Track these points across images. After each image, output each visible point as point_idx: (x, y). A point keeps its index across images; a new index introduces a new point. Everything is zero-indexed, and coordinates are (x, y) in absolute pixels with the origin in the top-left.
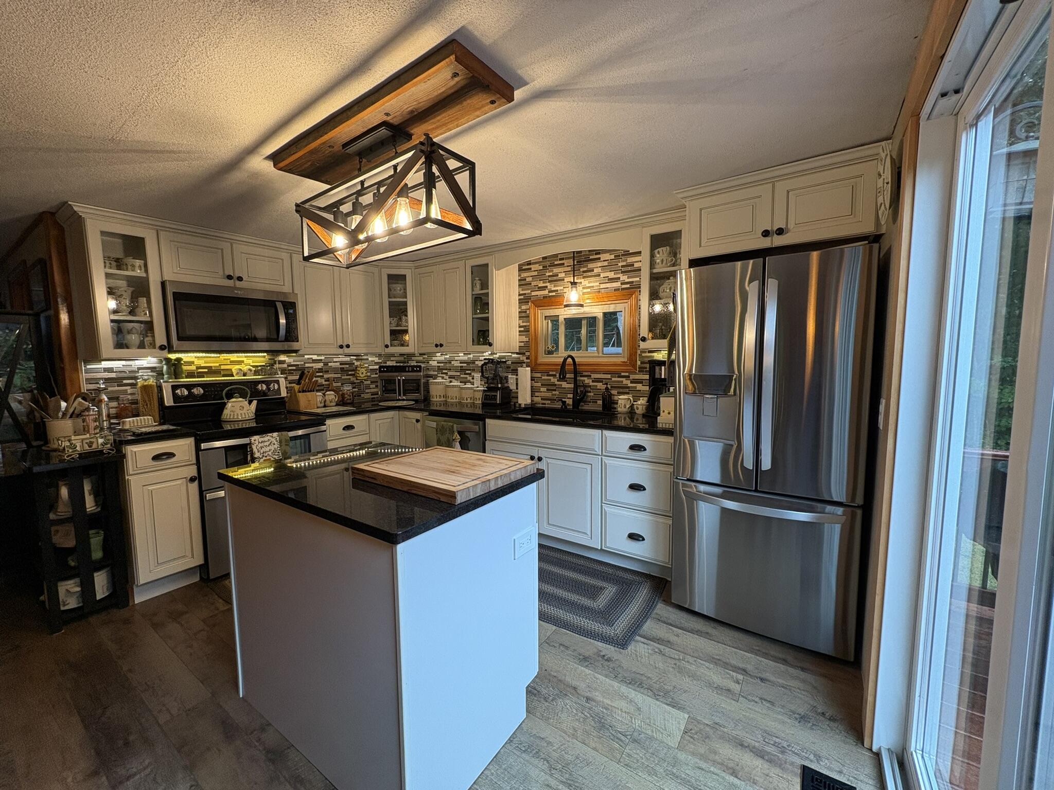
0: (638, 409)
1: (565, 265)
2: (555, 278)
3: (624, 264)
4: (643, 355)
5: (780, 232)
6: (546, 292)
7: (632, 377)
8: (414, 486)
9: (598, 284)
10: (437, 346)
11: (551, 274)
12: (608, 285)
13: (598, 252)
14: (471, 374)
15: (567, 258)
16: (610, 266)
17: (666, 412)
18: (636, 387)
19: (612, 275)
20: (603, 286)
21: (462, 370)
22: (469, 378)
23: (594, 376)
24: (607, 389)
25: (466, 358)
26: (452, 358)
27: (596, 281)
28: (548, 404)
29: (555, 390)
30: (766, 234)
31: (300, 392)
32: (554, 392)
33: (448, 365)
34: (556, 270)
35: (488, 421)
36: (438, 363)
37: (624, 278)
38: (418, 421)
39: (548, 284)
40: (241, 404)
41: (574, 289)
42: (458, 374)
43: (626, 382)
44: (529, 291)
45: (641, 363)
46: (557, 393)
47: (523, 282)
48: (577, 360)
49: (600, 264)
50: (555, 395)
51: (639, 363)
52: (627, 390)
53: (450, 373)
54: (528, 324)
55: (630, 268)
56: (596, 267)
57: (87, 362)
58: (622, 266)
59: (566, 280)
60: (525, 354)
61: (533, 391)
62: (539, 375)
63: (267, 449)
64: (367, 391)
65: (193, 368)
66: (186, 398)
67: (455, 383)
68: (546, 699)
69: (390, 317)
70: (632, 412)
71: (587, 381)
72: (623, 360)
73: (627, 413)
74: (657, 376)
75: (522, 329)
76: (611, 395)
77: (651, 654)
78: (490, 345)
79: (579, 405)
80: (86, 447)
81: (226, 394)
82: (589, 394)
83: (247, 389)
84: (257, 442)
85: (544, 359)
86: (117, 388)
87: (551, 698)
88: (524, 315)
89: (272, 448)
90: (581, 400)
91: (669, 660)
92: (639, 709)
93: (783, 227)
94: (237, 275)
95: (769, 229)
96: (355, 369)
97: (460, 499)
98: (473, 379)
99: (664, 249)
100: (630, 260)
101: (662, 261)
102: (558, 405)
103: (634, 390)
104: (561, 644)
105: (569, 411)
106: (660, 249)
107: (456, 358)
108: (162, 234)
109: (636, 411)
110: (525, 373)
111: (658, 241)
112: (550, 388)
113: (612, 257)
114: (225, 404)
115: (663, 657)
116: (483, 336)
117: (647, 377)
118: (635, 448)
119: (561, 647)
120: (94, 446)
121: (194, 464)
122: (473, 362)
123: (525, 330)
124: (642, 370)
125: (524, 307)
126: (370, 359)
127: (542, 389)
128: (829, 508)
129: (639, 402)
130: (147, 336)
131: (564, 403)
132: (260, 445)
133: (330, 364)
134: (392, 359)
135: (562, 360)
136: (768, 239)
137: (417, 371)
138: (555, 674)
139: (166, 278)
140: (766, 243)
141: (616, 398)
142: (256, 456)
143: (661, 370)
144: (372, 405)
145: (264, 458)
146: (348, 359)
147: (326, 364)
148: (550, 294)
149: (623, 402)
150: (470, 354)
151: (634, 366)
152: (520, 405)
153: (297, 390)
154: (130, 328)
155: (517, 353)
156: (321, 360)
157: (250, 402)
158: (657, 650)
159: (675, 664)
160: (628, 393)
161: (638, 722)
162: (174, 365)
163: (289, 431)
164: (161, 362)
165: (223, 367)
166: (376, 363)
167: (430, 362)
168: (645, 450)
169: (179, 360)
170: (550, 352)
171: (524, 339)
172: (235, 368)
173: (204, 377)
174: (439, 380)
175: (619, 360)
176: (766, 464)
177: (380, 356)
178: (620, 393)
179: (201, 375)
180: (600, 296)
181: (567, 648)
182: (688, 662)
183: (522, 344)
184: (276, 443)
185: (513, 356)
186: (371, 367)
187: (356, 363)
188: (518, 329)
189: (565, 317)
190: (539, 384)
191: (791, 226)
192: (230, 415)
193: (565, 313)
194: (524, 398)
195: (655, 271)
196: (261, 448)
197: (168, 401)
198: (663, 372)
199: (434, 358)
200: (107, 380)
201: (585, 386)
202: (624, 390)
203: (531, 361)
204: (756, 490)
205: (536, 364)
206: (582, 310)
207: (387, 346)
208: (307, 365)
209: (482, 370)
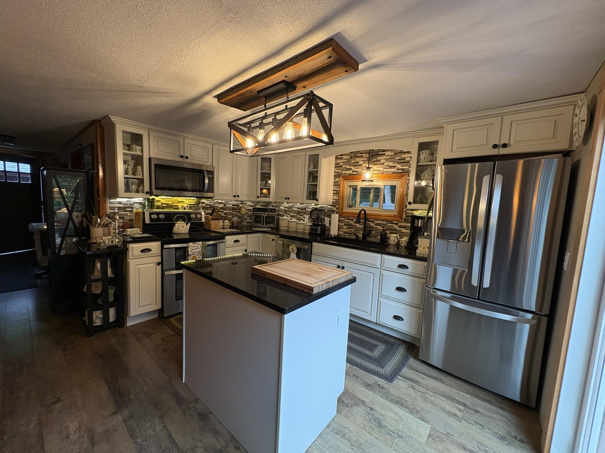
0: (402, 243)
1: (364, 157)
2: (357, 164)
3: (400, 158)
4: (407, 212)
5: (505, 146)
6: (351, 172)
7: (399, 224)
8: (289, 282)
9: (382, 169)
10: (286, 198)
11: (354, 161)
12: (389, 170)
13: (384, 151)
14: (303, 215)
15: (364, 153)
16: (391, 159)
17: (422, 247)
18: (401, 230)
19: (391, 164)
20: (385, 170)
21: (298, 213)
22: (302, 218)
23: (376, 222)
24: (384, 230)
25: (301, 206)
26: (292, 206)
27: (381, 167)
28: (347, 236)
29: (352, 228)
30: (495, 146)
31: (211, 220)
32: (351, 229)
33: (290, 209)
34: (357, 160)
35: (313, 243)
36: (285, 208)
37: (399, 166)
38: (273, 240)
39: (352, 167)
40: (183, 225)
41: (368, 171)
42: (296, 215)
43: (396, 227)
44: (341, 171)
45: (406, 216)
46: (353, 230)
47: (337, 165)
48: (367, 212)
49: (384, 157)
50: (352, 231)
51: (404, 216)
52: (396, 232)
53: (291, 214)
54: (339, 189)
55: (403, 161)
56: (382, 159)
57: (110, 198)
58: (398, 159)
59: (363, 165)
60: (335, 206)
61: (339, 227)
62: (343, 219)
63: (195, 251)
64: (245, 221)
65: (160, 204)
66: (156, 220)
67: (294, 220)
68: (347, 406)
69: (261, 181)
70: (398, 245)
71: (372, 224)
72: (394, 214)
73: (394, 245)
74: (416, 225)
75: (335, 192)
76: (386, 234)
77: (407, 388)
78: (317, 200)
79: (366, 238)
80: (110, 243)
81: (175, 219)
82: (372, 232)
83: (185, 217)
84: (191, 246)
85: (347, 210)
86: (123, 213)
87: (350, 405)
88: (336, 184)
89: (198, 250)
90: (368, 235)
91: (418, 392)
92: (401, 419)
93: (507, 142)
94: (186, 155)
95: (497, 143)
96: (240, 209)
97: (315, 291)
98: (304, 218)
99: (426, 151)
100: (403, 156)
101: (425, 158)
102: (354, 237)
103: (400, 232)
104: (354, 375)
105: (360, 241)
106: (424, 151)
107: (295, 206)
108: (151, 132)
109: (402, 245)
110: (335, 217)
111: (422, 146)
112: (349, 226)
113: (393, 154)
114: (174, 224)
115: (414, 390)
116: (313, 195)
117: (409, 225)
118: (401, 266)
119: (354, 377)
120: (114, 243)
121: (160, 256)
122: (305, 209)
123: (337, 193)
124: (406, 221)
125: (337, 180)
126: (248, 203)
127: (344, 227)
128: (521, 313)
129: (403, 239)
130: (140, 186)
131: (357, 236)
132: (192, 248)
133: (227, 205)
134: (259, 204)
135: (359, 211)
136: (497, 150)
137: (273, 212)
138: (351, 392)
139: (151, 156)
140: (495, 152)
141: (389, 235)
142: (189, 254)
143: (418, 222)
144: (247, 229)
145: (193, 255)
146: (236, 203)
147: (225, 205)
148: (353, 173)
149: (393, 238)
150: (303, 204)
151: (401, 217)
152: (331, 235)
153: (210, 219)
154: (133, 182)
155: (331, 206)
156: (223, 203)
157: (187, 224)
158: (410, 386)
159: (422, 395)
160: (396, 233)
161: (401, 426)
162: (151, 202)
163: (207, 241)
164: (145, 200)
165: (174, 204)
166: (251, 206)
167: (280, 207)
168: (408, 268)
169: (153, 199)
170: (350, 206)
171: (336, 198)
172: (180, 205)
173: (164, 209)
174: (285, 217)
175: (392, 214)
176: (486, 284)
177: (253, 202)
178: (391, 233)
179: (163, 208)
180: (383, 176)
181: (358, 378)
182: (430, 395)
183: (334, 201)
184: (200, 248)
185: (329, 207)
186: (248, 208)
187: (241, 205)
188: (332, 192)
189: (361, 186)
190: (343, 224)
191: (512, 142)
192: (177, 230)
193: (360, 185)
194: (334, 231)
195: (420, 164)
196: (193, 249)
197: (147, 221)
198: (420, 223)
199: (282, 205)
200: (119, 208)
201: (371, 227)
202: (394, 231)
203: (339, 211)
204: (478, 299)
205: (342, 213)
206: (372, 183)
207: (258, 197)
208: (216, 205)
209: (311, 213)
